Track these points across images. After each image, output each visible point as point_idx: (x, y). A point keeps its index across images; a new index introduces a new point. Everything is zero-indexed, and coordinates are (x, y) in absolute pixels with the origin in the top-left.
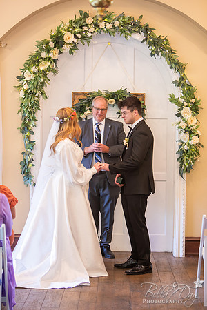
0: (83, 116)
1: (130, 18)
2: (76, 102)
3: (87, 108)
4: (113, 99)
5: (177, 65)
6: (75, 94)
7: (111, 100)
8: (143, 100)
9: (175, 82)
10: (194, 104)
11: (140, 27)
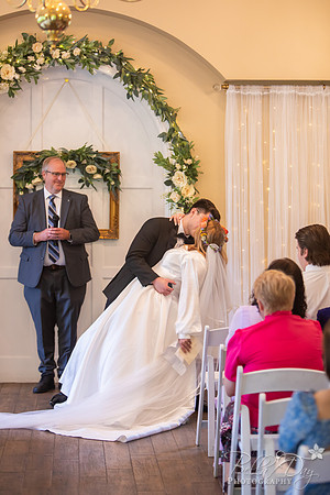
0: (29, 186)
1: (96, 44)
2: (20, 165)
3: (35, 174)
4: (72, 161)
5: (165, 111)
6: (17, 154)
9: (162, 135)
10: (190, 166)
11: (111, 56)
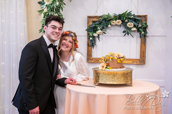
0: (95, 35)
2: (91, 23)
3: (98, 28)
4: (119, 20)
6: (89, 17)
7: (118, 21)
8: (146, 20)
